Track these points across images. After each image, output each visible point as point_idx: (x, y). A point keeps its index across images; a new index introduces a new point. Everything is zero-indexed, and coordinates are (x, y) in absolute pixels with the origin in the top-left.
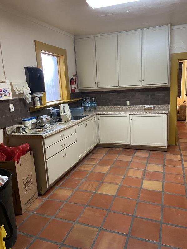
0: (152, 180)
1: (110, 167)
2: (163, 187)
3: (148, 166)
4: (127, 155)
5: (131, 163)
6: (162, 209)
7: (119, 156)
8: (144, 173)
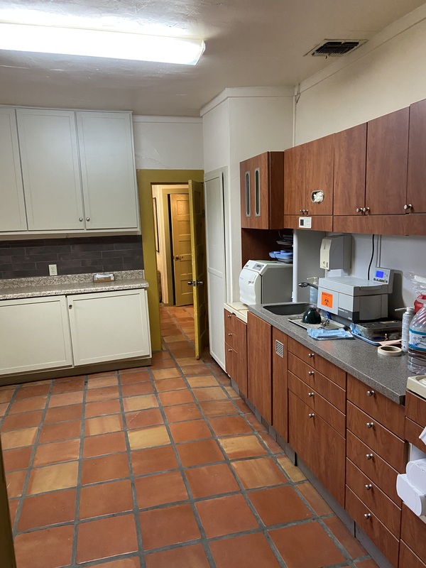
0: (145, 428)
1: (36, 428)
2: (170, 435)
3: (126, 403)
4: (70, 391)
5: (86, 405)
6: (183, 476)
7: (49, 398)
8: (124, 420)
